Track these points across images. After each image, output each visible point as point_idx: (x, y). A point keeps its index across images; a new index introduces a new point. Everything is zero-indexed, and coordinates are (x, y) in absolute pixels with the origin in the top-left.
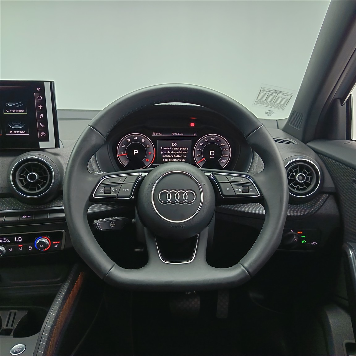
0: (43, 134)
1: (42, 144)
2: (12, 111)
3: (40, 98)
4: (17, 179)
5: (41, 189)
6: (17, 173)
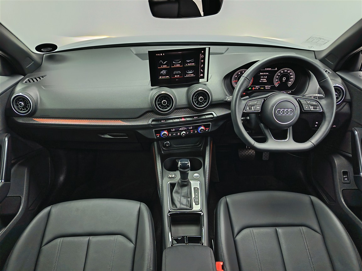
0: (202, 75)
1: (201, 80)
2: (188, 64)
3: (203, 56)
4: (194, 100)
5: (204, 104)
6: (194, 97)
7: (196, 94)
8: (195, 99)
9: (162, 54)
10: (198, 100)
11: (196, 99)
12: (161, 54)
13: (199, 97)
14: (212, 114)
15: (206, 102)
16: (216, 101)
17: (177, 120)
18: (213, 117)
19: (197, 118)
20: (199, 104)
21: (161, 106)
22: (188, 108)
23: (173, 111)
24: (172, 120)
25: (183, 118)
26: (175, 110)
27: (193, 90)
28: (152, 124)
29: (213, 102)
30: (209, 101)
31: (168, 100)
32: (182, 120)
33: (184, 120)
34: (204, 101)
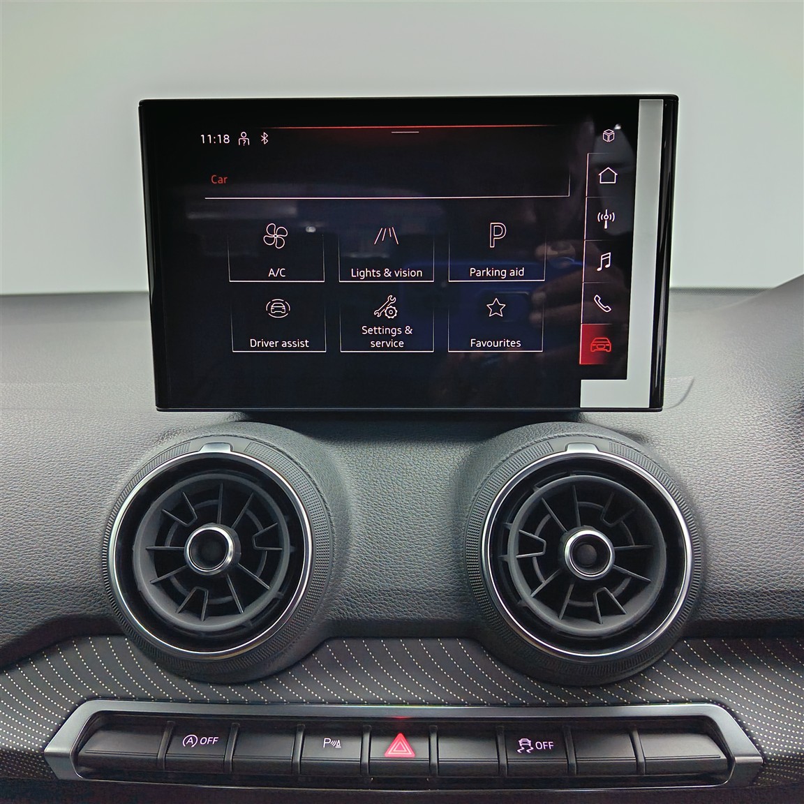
0: (602, 345)
1: (592, 392)
3: (608, 177)
4: (512, 557)
5: (624, 614)
6: (515, 528)
7: (538, 491)
8: (525, 544)
9: (255, 137)
10: (552, 559)
11: (536, 546)
12: (244, 138)
13: (572, 526)
14: (703, 727)
15: (647, 589)
16: (748, 592)
17: (339, 746)
18: (723, 757)
19: (547, 748)
20: (567, 601)
21: (175, 581)
22: (461, 638)
23: (315, 650)
24: (291, 740)
25: (400, 736)
26: (328, 640)
27: (507, 458)
28: (82, 753)
29: (714, 597)
30: (677, 589)
31: (262, 531)
32: (386, 750)
33: (408, 752)
34: (626, 583)
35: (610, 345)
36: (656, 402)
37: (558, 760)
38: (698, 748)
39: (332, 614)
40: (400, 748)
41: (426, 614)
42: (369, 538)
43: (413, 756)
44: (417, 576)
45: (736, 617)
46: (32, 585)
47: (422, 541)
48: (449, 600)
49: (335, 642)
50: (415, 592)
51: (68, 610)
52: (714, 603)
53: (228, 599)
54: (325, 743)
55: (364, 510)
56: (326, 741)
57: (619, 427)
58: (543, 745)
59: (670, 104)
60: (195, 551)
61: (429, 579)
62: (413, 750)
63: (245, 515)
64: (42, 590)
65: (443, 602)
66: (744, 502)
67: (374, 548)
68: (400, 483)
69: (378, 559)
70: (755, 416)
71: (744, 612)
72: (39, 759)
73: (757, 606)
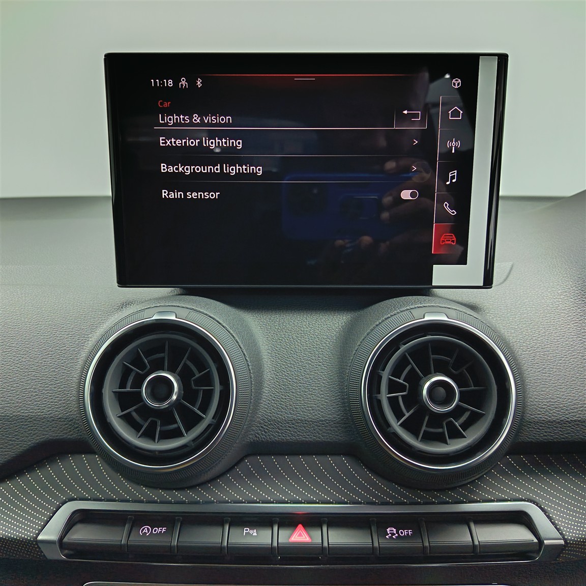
0: (447, 239)
1: (441, 274)
3: (456, 114)
4: (384, 396)
5: (466, 437)
6: (386, 375)
7: (403, 348)
8: (393, 387)
9: (191, 82)
10: (413, 397)
11: (401, 388)
12: (184, 82)
13: (427, 373)
14: (521, 519)
15: (482, 419)
16: (554, 421)
17: (255, 534)
18: (536, 540)
19: (408, 534)
20: (424, 428)
21: (134, 414)
22: (345, 454)
23: (237, 464)
24: (220, 530)
25: (300, 526)
26: (246, 456)
27: (380, 323)
28: (65, 540)
29: (530, 425)
30: (504, 419)
31: (198, 375)
32: (290, 537)
33: (306, 538)
34: (467, 415)
35: (455, 239)
36: (488, 281)
37: (417, 544)
38: (517, 534)
39: (251, 438)
40: (300, 535)
41: (319, 438)
42: (277, 381)
43: (310, 541)
44: (313, 410)
45: (545, 439)
46: (27, 417)
47: (316, 384)
48: (336, 427)
49: (251, 458)
50: (311, 421)
51: (54, 435)
52: (530, 429)
53: (175, 426)
54: (245, 531)
55: (273, 361)
56: (246, 530)
57: (460, 300)
58: (405, 532)
59: (503, 60)
60: (149, 391)
61: (322, 412)
62: (310, 537)
63: (185, 365)
64: (34, 420)
65: (332, 429)
66: (551, 355)
67: (281, 389)
68: (299, 341)
69: (284, 397)
70: (559, 292)
71: (552, 436)
72: (34, 544)
73: (560, 431)
